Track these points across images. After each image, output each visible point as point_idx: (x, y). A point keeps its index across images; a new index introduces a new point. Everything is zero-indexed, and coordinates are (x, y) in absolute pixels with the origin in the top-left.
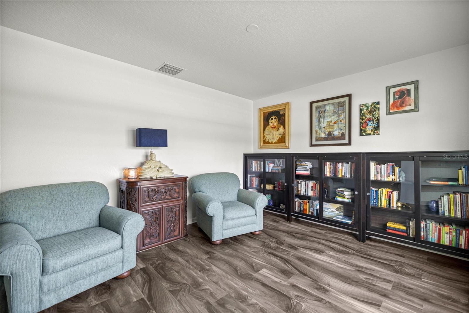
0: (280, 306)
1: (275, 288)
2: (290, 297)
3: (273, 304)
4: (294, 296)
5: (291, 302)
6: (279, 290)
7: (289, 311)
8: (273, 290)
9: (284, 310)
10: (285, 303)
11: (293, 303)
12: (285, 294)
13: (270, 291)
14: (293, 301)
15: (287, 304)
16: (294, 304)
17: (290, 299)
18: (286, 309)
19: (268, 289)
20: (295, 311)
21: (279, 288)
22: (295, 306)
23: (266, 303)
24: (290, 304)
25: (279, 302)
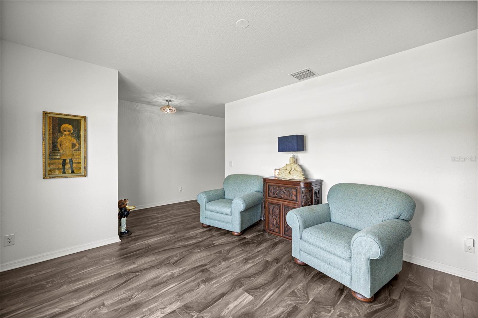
0: (192, 302)
1: (218, 302)
2: (202, 312)
3: (196, 298)
4: (202, 315)
5: (194, 311)
6: (214, 305)
7: (184, 307)
8: (214, 301)
9: (186, 304)
10: (194, 307)
11: (194, 313)
12: (208, 309)
13: (214, 298)
14: (196, 313)
15: (193, 308)
16: (191, 313)
17: (199, 312)
18: (187, 306)
19: (216, 297)
20: (183, 311)
21: (217, 305)
22: (189, 313)
23: (198, 293)
24: (193, 310)
25: (196, 302)
